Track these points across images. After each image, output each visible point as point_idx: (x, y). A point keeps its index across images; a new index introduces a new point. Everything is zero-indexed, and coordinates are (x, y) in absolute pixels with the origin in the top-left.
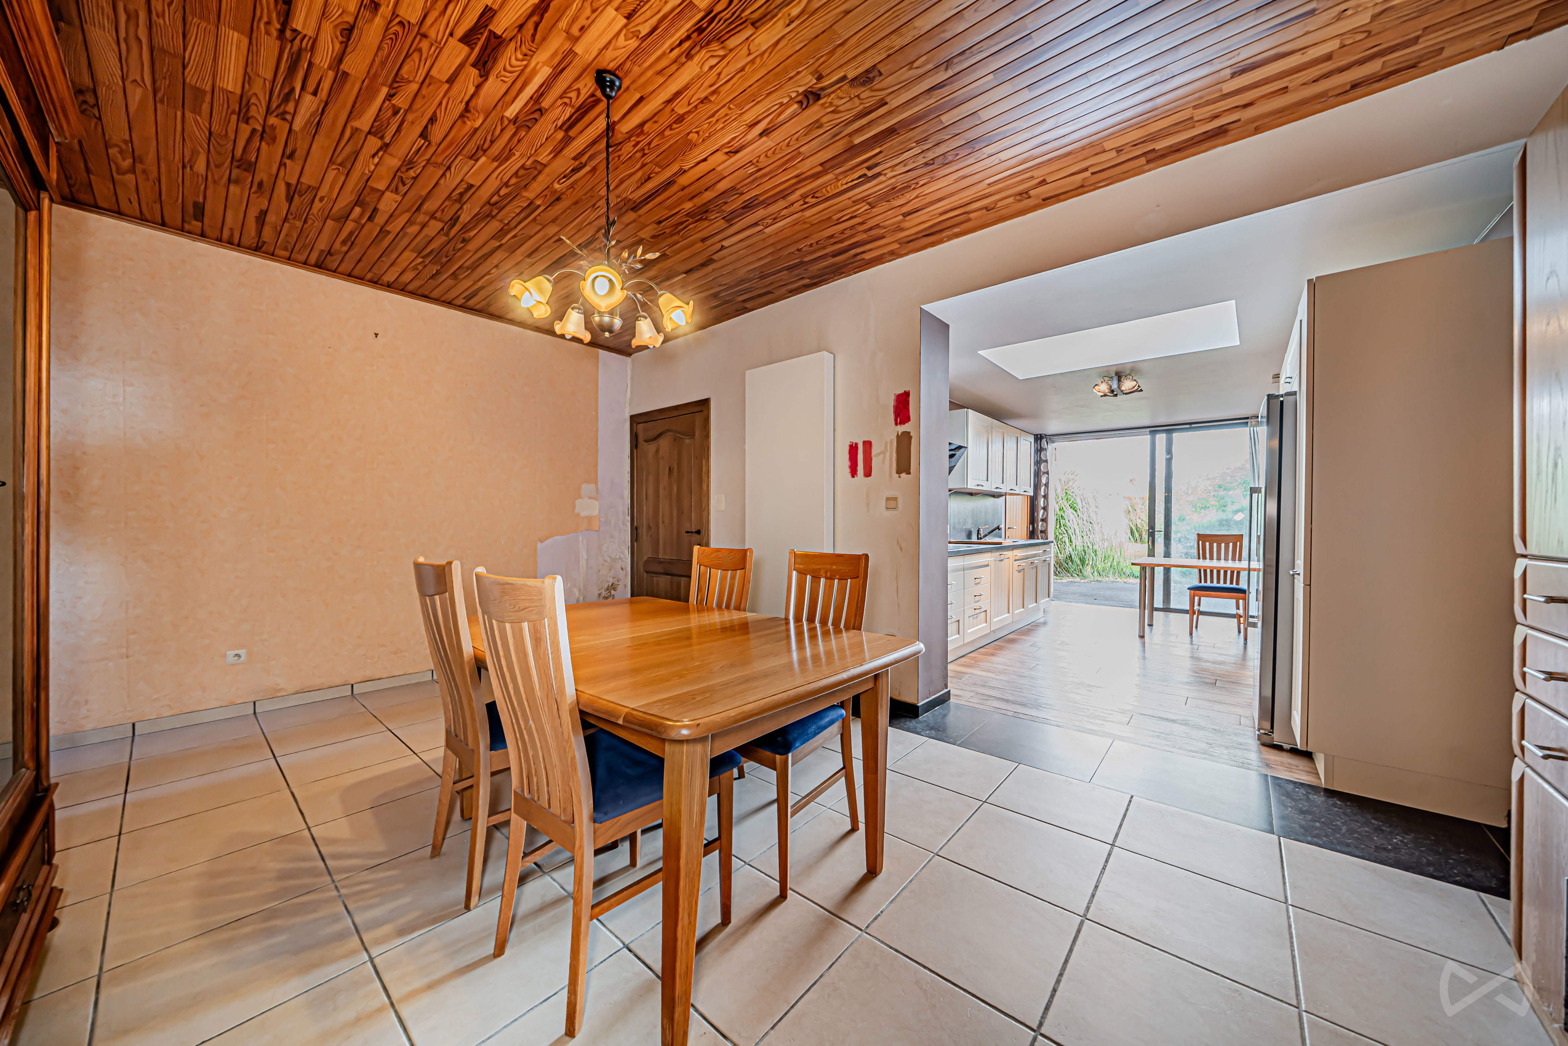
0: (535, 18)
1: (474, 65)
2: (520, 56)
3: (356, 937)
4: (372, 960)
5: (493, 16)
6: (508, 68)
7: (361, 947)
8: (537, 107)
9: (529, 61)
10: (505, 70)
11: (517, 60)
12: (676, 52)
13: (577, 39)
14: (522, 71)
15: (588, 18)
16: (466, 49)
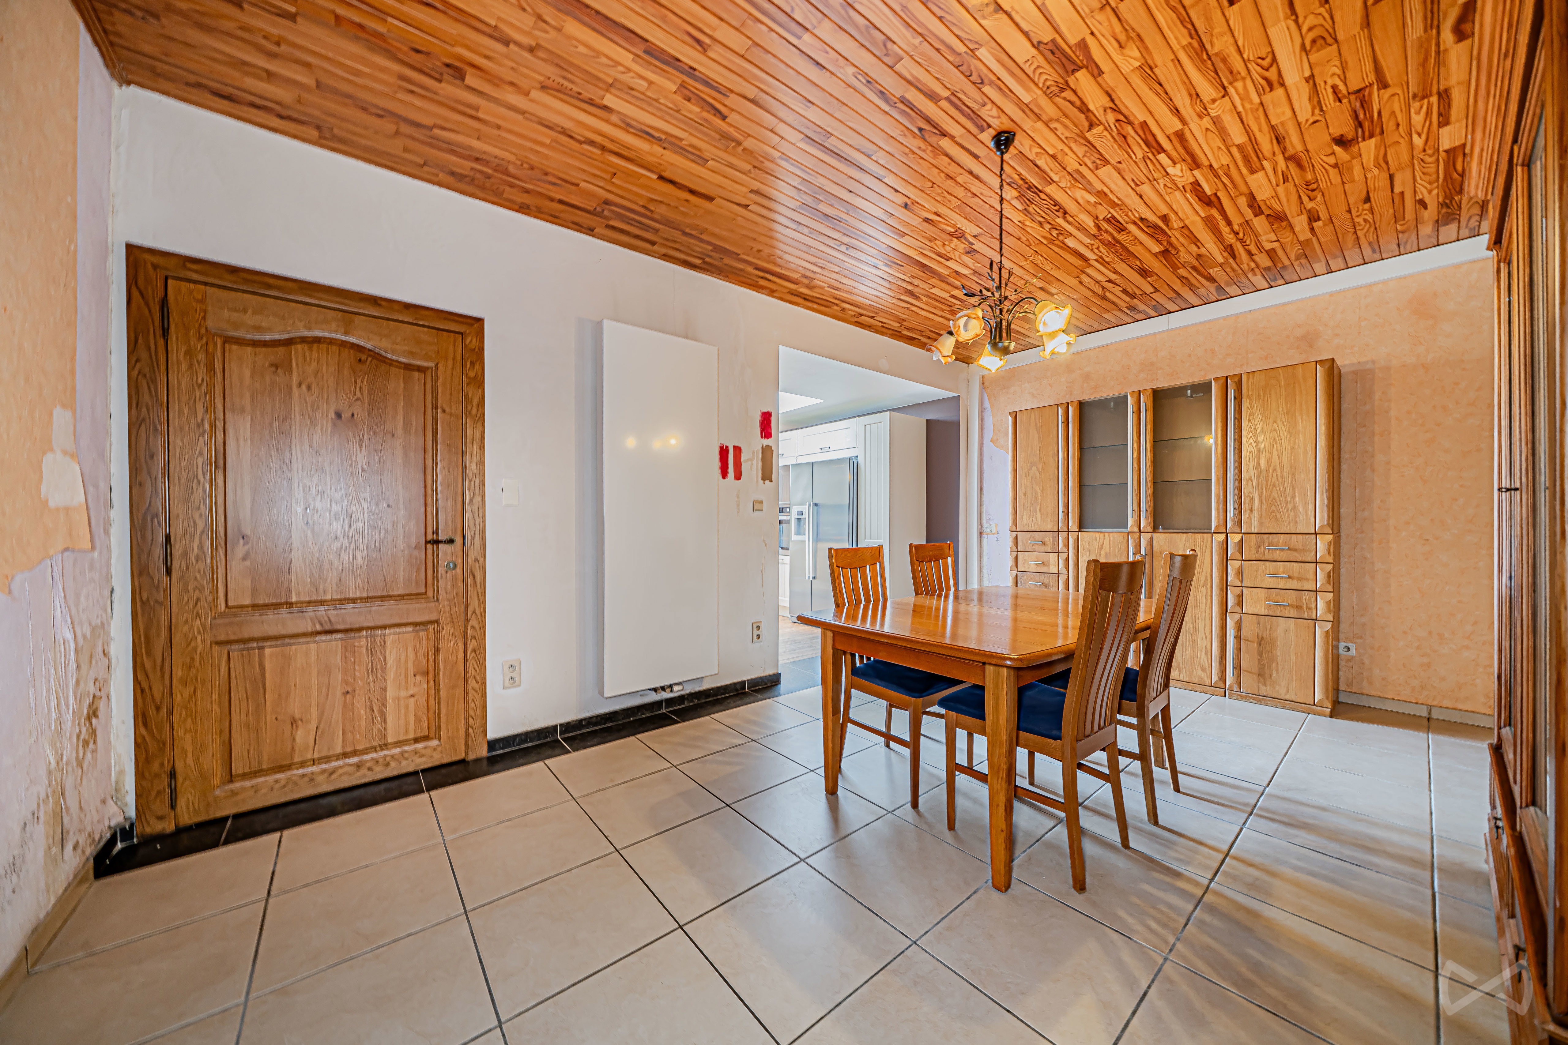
0: (1078, 103)
1: (1053, 41)
2: (1048, 83)
3: (1205, 899)
4: (1212, 880)
5: (1093, 75)
6: (1040, 70)
7: (1209, 891)
8: (986, 81)
9: (1041, 89)
10: (1038, 67)
11: (1046, 80)
12: (1017, 177)
13: (1046, 124)
14: (1033, 81)
15: (1062, 134)
16: (1072, 41)
